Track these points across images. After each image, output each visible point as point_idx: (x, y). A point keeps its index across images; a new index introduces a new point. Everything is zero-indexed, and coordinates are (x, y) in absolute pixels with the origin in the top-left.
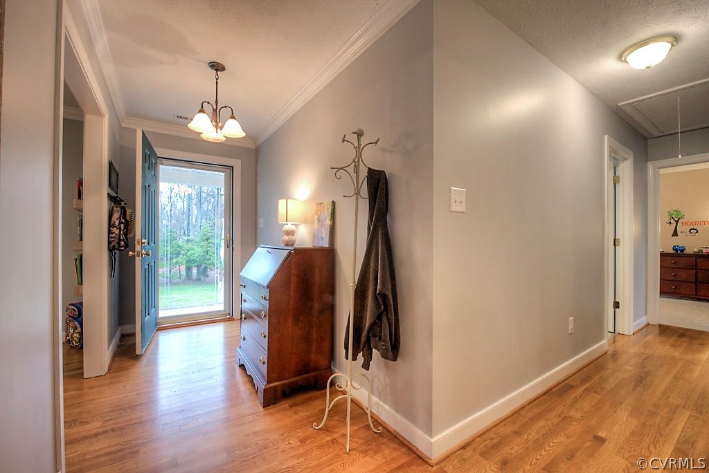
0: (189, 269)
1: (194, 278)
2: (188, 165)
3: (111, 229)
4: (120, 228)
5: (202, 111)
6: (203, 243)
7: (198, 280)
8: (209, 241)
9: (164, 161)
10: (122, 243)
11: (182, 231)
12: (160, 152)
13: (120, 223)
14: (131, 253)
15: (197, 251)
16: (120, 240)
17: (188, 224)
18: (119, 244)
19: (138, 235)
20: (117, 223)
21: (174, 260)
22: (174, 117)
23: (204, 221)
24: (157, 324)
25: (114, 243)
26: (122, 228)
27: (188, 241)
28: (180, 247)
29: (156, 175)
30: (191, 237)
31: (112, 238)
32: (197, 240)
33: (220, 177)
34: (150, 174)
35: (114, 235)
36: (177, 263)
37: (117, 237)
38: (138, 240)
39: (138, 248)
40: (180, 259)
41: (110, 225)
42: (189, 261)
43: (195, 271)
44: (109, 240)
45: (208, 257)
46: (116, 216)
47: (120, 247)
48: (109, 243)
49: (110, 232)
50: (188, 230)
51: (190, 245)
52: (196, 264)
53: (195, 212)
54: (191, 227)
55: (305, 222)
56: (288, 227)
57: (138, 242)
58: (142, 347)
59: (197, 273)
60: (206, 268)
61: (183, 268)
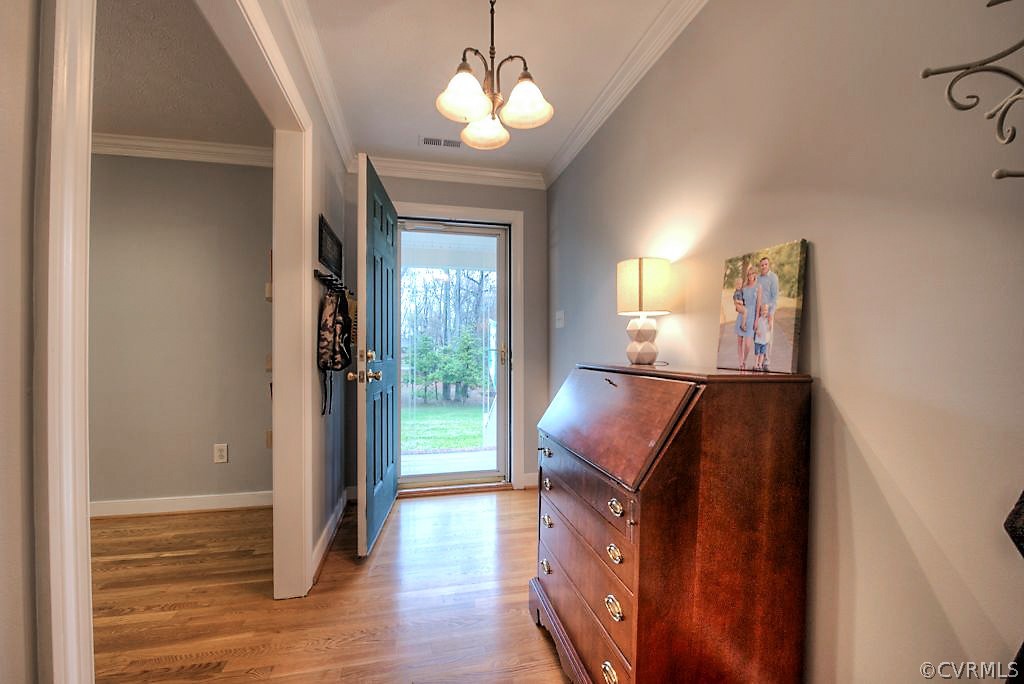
0: (446, 387)
1: (453, 399)
2: (441, 227)
3: (322, 333)
4: (335, 330)
5: (464, 66)
6: (462, 355)
7: (457, 400)
8: (470, 351)
9: (408, 223)
10: (338, 357)
11: (439, 339)
12: (401, 208)
13: (335, 322)
14: (351, 374)
15: (456, 365)
16: (334, 350)
17: (446, 330)
18: (333, 358)
19: (361, 344)
20: (330, 323)
21: (430, 376)
22: (419, 144)
23: (463, 326)
24: (397, 487)
25: (326, 357)
26: (338, 332)
27: (445, 351)
28: (436, 358)
29: (394, 245)
30: (449, 346)
31: (323, 348)
32: (456, 349)
33: (490, 244)
34: (383, 241)
35: (326, 343)
36: (433, 379)
37: (330, 347)
38: (362, 351)
39: (361, 366)
40: (438, 374)
41: (321, 327)
42: (446, 377)
43: (453, 389)
44: (318, 352)
45: (468, 372)
46: (329, 309)
47: (335, 364)
48: (320, 356)
49: (320, 339)
50: (446, 337)
51: (447, 357)
52: (455, 381)
53: (453, 315)
54: (449, 334)
55: (680, 308)
56: (641, 322)
57: (361, 356)
58: (368, 544)
59: (456, 392)
60: (466, 386)
61: (440, 385)
